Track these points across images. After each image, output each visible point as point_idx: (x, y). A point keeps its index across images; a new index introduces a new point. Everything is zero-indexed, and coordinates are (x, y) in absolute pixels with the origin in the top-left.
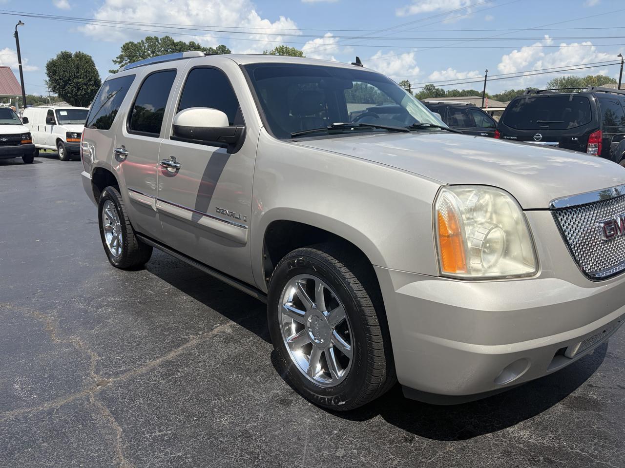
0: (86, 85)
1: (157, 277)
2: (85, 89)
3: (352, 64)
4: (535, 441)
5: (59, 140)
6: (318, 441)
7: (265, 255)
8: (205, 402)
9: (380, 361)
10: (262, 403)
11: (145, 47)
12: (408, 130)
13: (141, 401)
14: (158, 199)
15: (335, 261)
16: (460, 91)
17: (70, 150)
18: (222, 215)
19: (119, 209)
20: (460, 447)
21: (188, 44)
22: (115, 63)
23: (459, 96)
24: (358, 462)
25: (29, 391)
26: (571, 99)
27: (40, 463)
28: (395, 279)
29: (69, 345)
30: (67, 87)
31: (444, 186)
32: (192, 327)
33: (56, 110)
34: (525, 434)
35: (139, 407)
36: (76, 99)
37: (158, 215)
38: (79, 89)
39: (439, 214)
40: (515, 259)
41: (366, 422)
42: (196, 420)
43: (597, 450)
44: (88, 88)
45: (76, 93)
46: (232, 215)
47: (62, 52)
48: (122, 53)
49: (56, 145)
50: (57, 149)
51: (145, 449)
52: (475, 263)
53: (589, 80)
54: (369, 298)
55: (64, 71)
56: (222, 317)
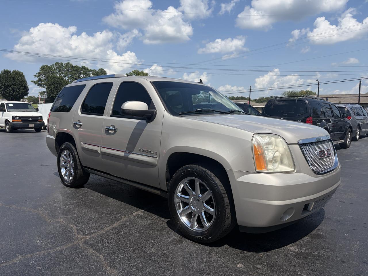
0: (19, 89)
1: (93, 191)
2: (18, 92)
3: (198, 82)
4: (298, 251)
5: (7, 121)
6: (200, 255)
7: (167, 171)
8: (140, 243)
9: (228, 215)
10: (169, 243)
11: (54, 68)
12: (229, 113)
13: (107, 244)
14: (102, 147)
15: (205, 170)
16: (236, 97)
17: (14, 126)
18: (142, 152)
19: (73, 154)
20: (265, 254)
21: (81, 67)
22: (35, 77)
23: (235, 100)
24: (221, 262)
25: (45, 243)
26: (296, 101)
27: (66, 271)
28: (236, 175)
29: (58, 223)
30: (6, 90)
31: (255, 134)
32: (121, 213)
33: (6, 103)
34: (293, 249)
35: (107, 247)
36: (11, 97)
37: (101, 155)
38: (14, 91)
39: (254, 145)
40: (285, 165)
41: (221, 248)
42: (139, 251)
43: (325, 253)
44: (20, 91)
45: (12, 94)
46: (149, 152)
47: (4, 70)
48: (40, 71)
49: (4, 124)
50: (5, 126)
51: (118, 263)
52: (270, 167)
53: (302, 93)
54: (222, 185)
55: (5, 81)
56: (136, 208)
